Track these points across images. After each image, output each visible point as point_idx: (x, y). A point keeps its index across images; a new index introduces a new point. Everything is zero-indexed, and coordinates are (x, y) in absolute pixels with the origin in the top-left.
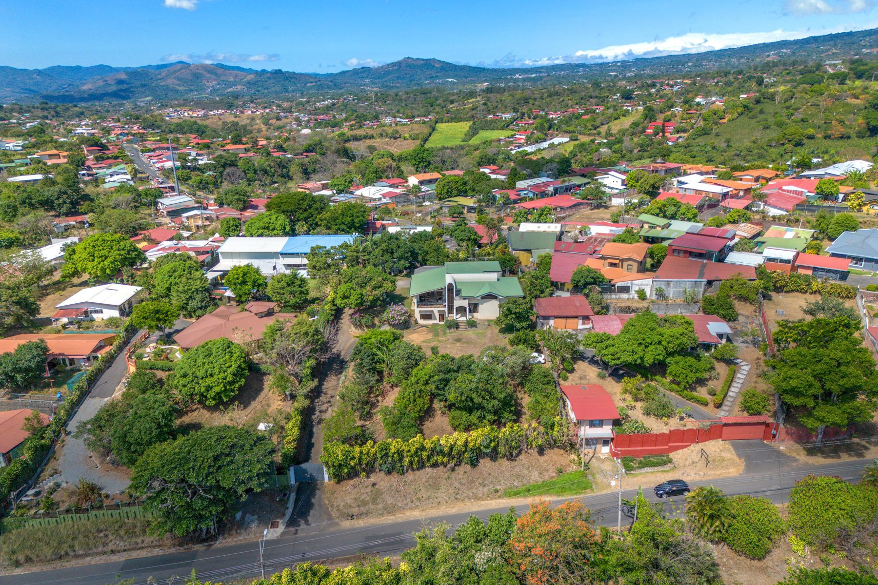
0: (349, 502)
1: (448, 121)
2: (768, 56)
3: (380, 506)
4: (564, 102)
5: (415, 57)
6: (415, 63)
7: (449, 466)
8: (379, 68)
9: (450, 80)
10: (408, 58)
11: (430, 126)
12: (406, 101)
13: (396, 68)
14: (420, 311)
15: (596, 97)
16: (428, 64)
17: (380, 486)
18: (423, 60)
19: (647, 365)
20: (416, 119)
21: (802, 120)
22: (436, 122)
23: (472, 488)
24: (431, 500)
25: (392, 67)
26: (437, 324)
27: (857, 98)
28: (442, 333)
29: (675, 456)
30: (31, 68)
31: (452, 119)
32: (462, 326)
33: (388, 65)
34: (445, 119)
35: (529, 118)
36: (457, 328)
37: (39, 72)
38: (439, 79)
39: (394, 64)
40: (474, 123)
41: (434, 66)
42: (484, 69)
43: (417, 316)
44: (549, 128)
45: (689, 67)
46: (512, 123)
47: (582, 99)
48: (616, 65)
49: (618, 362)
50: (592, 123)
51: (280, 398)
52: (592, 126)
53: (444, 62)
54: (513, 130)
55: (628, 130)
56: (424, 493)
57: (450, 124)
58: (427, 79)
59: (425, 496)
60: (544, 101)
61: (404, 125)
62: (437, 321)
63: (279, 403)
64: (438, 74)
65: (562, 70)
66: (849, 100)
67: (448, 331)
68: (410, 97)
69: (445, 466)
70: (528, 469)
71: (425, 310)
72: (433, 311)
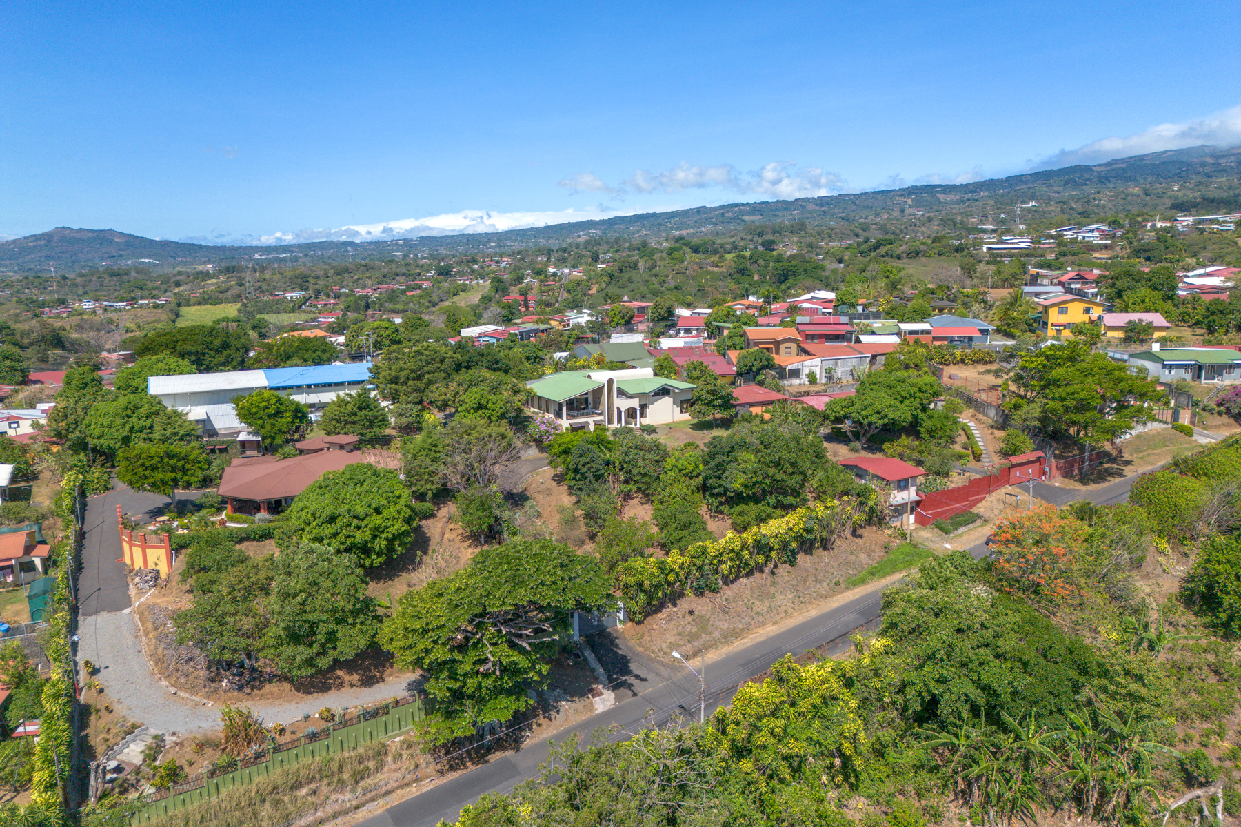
0: (672, 640)
1: (199, 304)
2: (579, 236)
3: (717, 634)
4: (361, 281)
5: (76, 227)
6: (77, 235)
7: (767, 570)
9: (147, 260)
10: (63, 228)
11: (171, 311)
12: (84, 286)
13: (42, 243)
14: (570, 425)
15: (404, 275)
16: (102, 238)
17: (700, 611)
19: (904, 424)
20: (140, 302)
21: (676, 288)
22: (179, 305)
23: (809, 588)
24: (775, 611)
25: (35, 241)
27: (717, 266)
29: (980, 509)
31: (204, 300)
34: (191, 303)
35: (328, 297)
38: (127, 260)
40: (245, 305)
41: (112, 241)
42: (200, 246)
44: (368, 307)
45: (492, 247)
46: (304, 304)
47: (385, 277)
48: (397, 244)
49: (886, 421)
50: (428, 298)
51: (466, 544)
52: (430, 302)
53: (130, 235)
54: (311, 312)
55: (479, 306)
56: (759, 606)
57: (203, 307)
58: (103, 259)
59: (765, 609)
60: (331, 280)
61: (120, 310)
63: (470, 550)
64: (121, 253)
65: (323, 249)
66: (710, 268)
68: (90, 281)
69: (762, 571)
70: (852, 553)
71: (578, 422)
72: (588, 422)
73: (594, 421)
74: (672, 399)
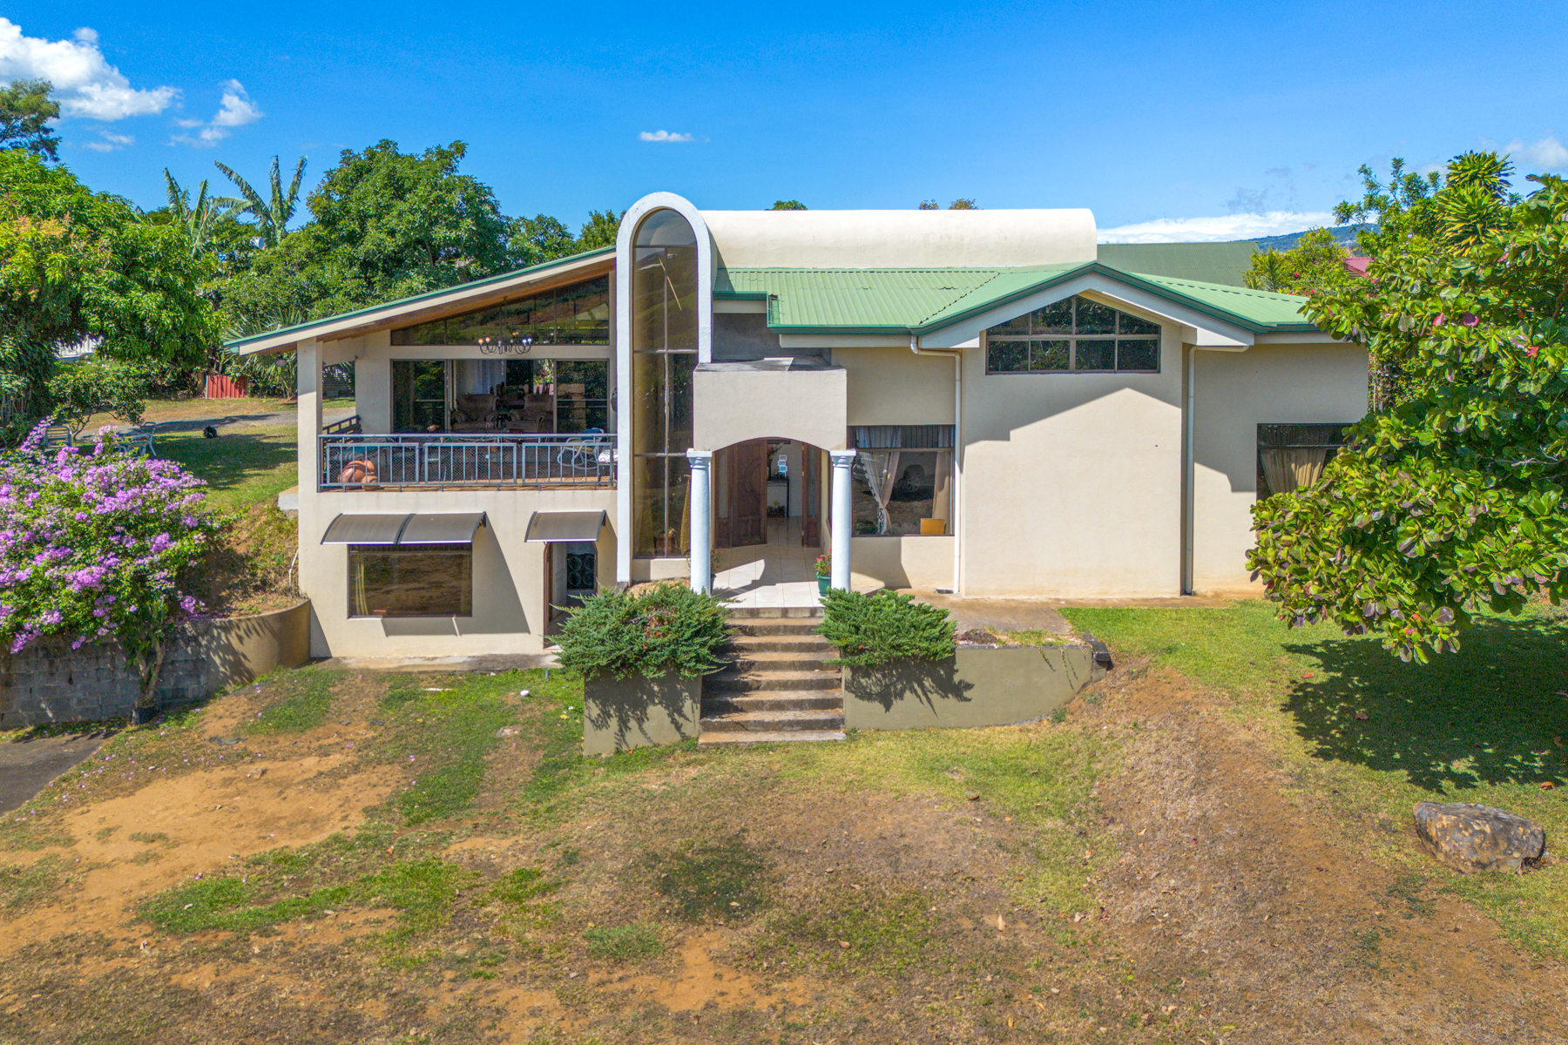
14: (342, 525)
32: (774, 678)
36: (721, 688)
43: (321, 573)
62: (529, 643)
71: (405, 511)
72: (484, 520)
73: (538, 525)
74: (1178, 412)
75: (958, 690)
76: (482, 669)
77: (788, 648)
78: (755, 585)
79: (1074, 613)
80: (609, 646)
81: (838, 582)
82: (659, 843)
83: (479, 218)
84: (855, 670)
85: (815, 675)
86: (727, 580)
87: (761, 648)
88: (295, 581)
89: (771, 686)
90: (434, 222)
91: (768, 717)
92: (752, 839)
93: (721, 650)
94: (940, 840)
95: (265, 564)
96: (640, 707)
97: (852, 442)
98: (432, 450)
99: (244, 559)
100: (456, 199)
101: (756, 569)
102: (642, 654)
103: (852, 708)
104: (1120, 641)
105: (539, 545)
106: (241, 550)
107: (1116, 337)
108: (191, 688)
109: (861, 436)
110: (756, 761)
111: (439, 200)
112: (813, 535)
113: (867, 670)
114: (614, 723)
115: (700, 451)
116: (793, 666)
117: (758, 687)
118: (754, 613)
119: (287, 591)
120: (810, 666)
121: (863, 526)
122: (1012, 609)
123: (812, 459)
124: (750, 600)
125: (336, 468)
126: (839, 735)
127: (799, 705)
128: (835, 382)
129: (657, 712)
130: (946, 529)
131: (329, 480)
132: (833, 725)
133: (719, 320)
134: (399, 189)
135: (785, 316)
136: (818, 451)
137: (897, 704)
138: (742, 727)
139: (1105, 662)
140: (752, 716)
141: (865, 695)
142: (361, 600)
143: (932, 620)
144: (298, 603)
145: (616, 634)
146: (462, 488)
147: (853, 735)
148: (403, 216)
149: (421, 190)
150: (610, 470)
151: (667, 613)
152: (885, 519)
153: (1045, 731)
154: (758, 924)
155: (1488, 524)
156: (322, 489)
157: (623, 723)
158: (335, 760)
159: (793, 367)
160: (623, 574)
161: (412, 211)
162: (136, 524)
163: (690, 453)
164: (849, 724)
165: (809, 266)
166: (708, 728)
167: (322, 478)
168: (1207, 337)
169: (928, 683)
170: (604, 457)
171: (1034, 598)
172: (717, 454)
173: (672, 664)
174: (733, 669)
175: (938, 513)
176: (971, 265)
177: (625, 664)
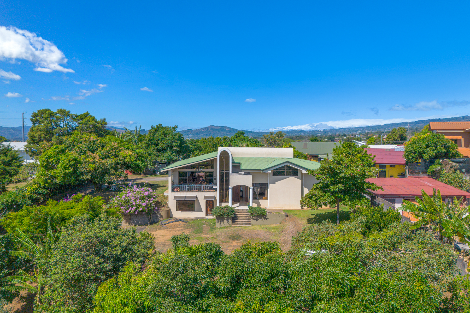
6: (216, 128)
8: (197, 130)
13: (206, 130)
14: (175, 197)
16: (222, 129)
18: (220, 127)
25: (204, 130)
26: (202, 219)
28: (208, 229)
30: (10, 127)
32: (241, 218)
33: (201, 129)
36: (234, 219)
37: (14, 129)
39: (205, 128)
41: (225, 130)
43: (172, 204)
53: (230, 128)
62: (202, 215)
67: (218, 225)
71: (185, 195)
72: (197, 197)
73: (205, 197)
74: (301, 181)
75: (266, 219)
76: (197, 219)
77: (243, 214)
78: (238, 206)
79: (284, 210)
80: (220, 213)
81: (251, 205)
82: (228, 235)
83: (181, 140)
84: (253, 216)
85: (247, 218)
86: (234, 206)
87: (240, 214)
88: (168, 205)
89: (241, 219)
90: (173, 142)
91: (241, 223)
92: (240, 234)
93: (234, 214)
94: (262, 234)
95: (163, 203)
96: (223, 221)
97: (253, 185)
98: (189, 186)
99: (160, 202)
100: (177, 137)
101: (238, 204)
102: (224, 214)
103: (253, 222)
104: (289, 214)
105: (205, 200)
106: (159, 201)
107: (291, 171)
108: (155, 220)
109: (254, 185)
110: (239, 228)
111: (174, 138)
112: (247, 200)
113: (255, 216)
114: (220, 222)
115: (230, 187)
116: (244, 217)
117: (239, 219)
118: (238, 210)
119: (167, 207)
120: (247, 217)
121: (254, 198)
122: (276, 210)
123: (247, 188)
124: (238, 208)
125: (174, 188)
126: (251, 225)
127: (245, 222)
128: (250, 177)
129: (225, 221)
130: (267, 199)
131: (173, 191)
132: (250, 224)
133: (233, 166)
134: (165, 135)
135: (243, 167)
136: (248, 187)
137: (258, 221)
138: (238, 224)
139: (287, 216)
140: (239, 223)
141: (254, 219)
142: (178, 209)
143: (264, 210)
144: (169, 209)
145: (220, 211)
146: (193, 192)
147: (252, 225)
148: (166, 141)
149: (170, 136)
150: (216, 190)
151: (227, 209)
152: (258, 197)
153: (279, 225)
154: (241, 240)
155: (322, 196)
156: (172, 192)
157: (221, 222)
158: (181, 228)
159: (244, 174)
160: (218, 205)
161: (168, 140)
162: (148, 197)
163: (229, 187)
164: (252, 224)
165: (246, 157)
166: (233, 224)
167: (172, 190)
168: (304, 171)
169: (262, 218)
170: (214, 187)
171: (280, 209)
172: (233, 187)
173: (228, 215)
174: (236, 217)
175: (266, 196)
176: (273, 157)
177: (222, 215)
